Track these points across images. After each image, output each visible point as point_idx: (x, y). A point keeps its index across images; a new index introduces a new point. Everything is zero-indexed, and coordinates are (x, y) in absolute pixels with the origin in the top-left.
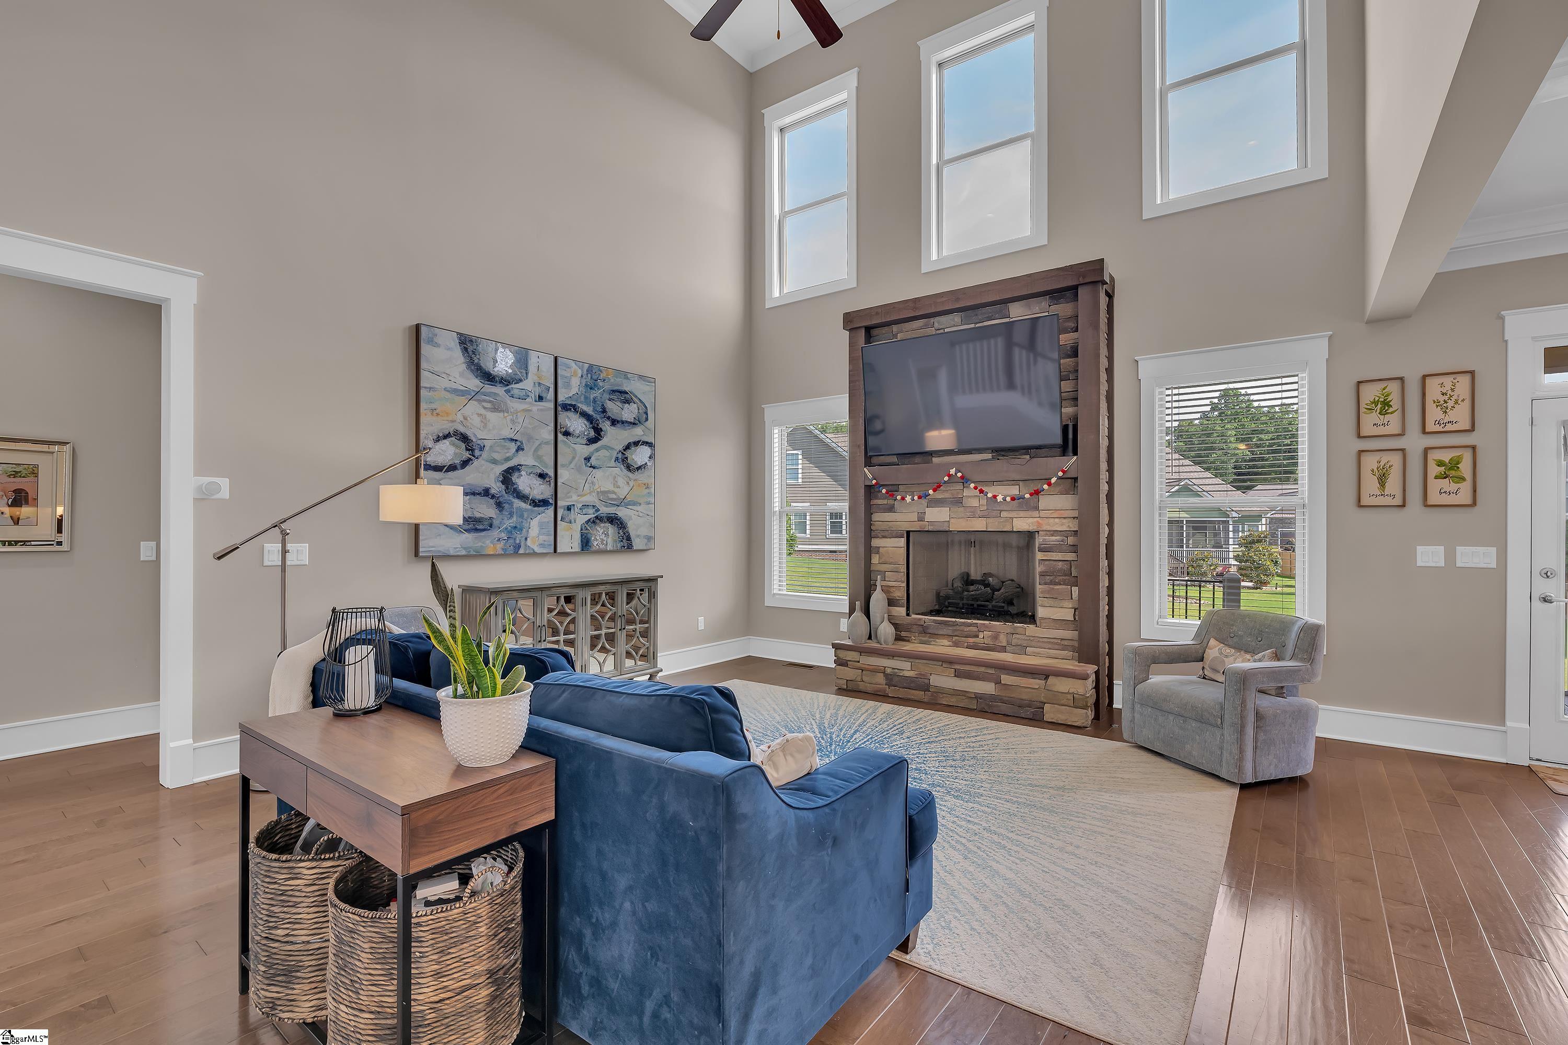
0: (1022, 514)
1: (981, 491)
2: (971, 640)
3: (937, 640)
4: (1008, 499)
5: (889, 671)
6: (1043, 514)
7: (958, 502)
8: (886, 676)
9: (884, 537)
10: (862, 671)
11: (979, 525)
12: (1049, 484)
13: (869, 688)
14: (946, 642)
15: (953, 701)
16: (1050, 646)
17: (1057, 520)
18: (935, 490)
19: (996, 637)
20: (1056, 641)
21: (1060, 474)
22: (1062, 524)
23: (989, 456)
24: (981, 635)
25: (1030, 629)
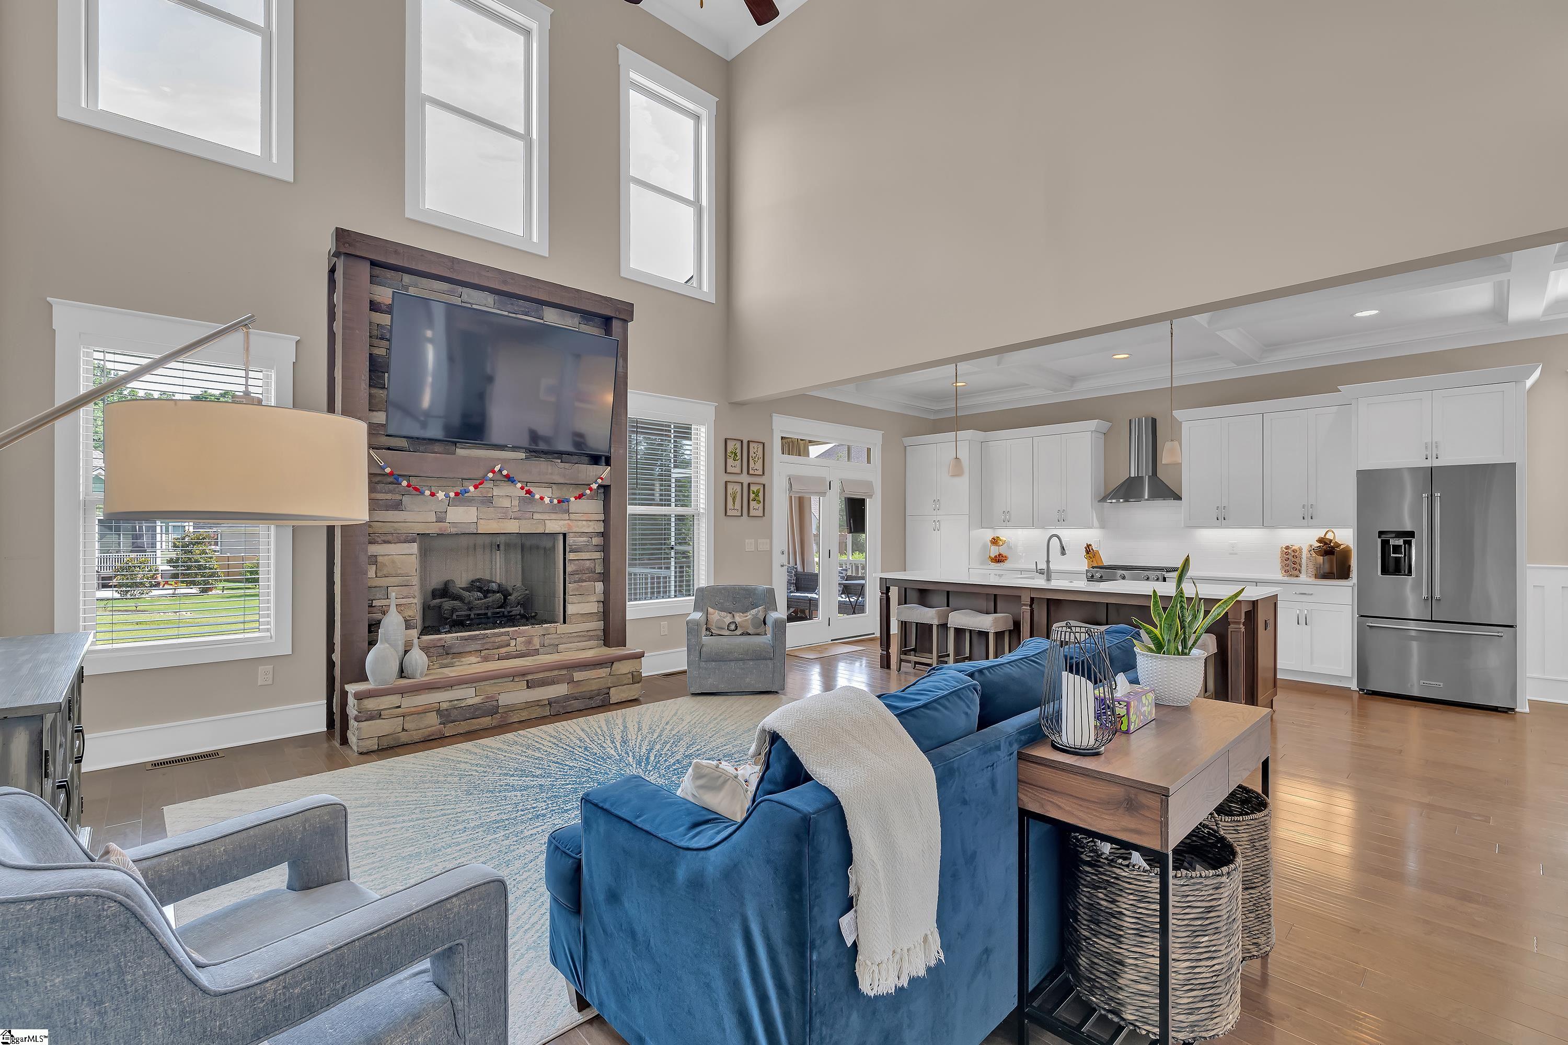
0: (553, 516)
1: (528, 492)
2: (503, 650)
3: (463, 659)
4: (555, 501)
5: (444, 706)
6: (572, 516)
7: (488, 501)
8: (438, 711)
9: (385, 542)
10: (404, 717)
11: (512, 527)
12: (591, 489)
13: (417, 736)
14: (473, 659)
15: (524, 715)
16: (579, 639)
17: (584, 523)
18: (476, 487)
19: (529, 642)
20: (583, 633)
21: (599, 481)
22: (589, 527)
23: (523, 455)
24: (513, 643)
25: (561, 628)
